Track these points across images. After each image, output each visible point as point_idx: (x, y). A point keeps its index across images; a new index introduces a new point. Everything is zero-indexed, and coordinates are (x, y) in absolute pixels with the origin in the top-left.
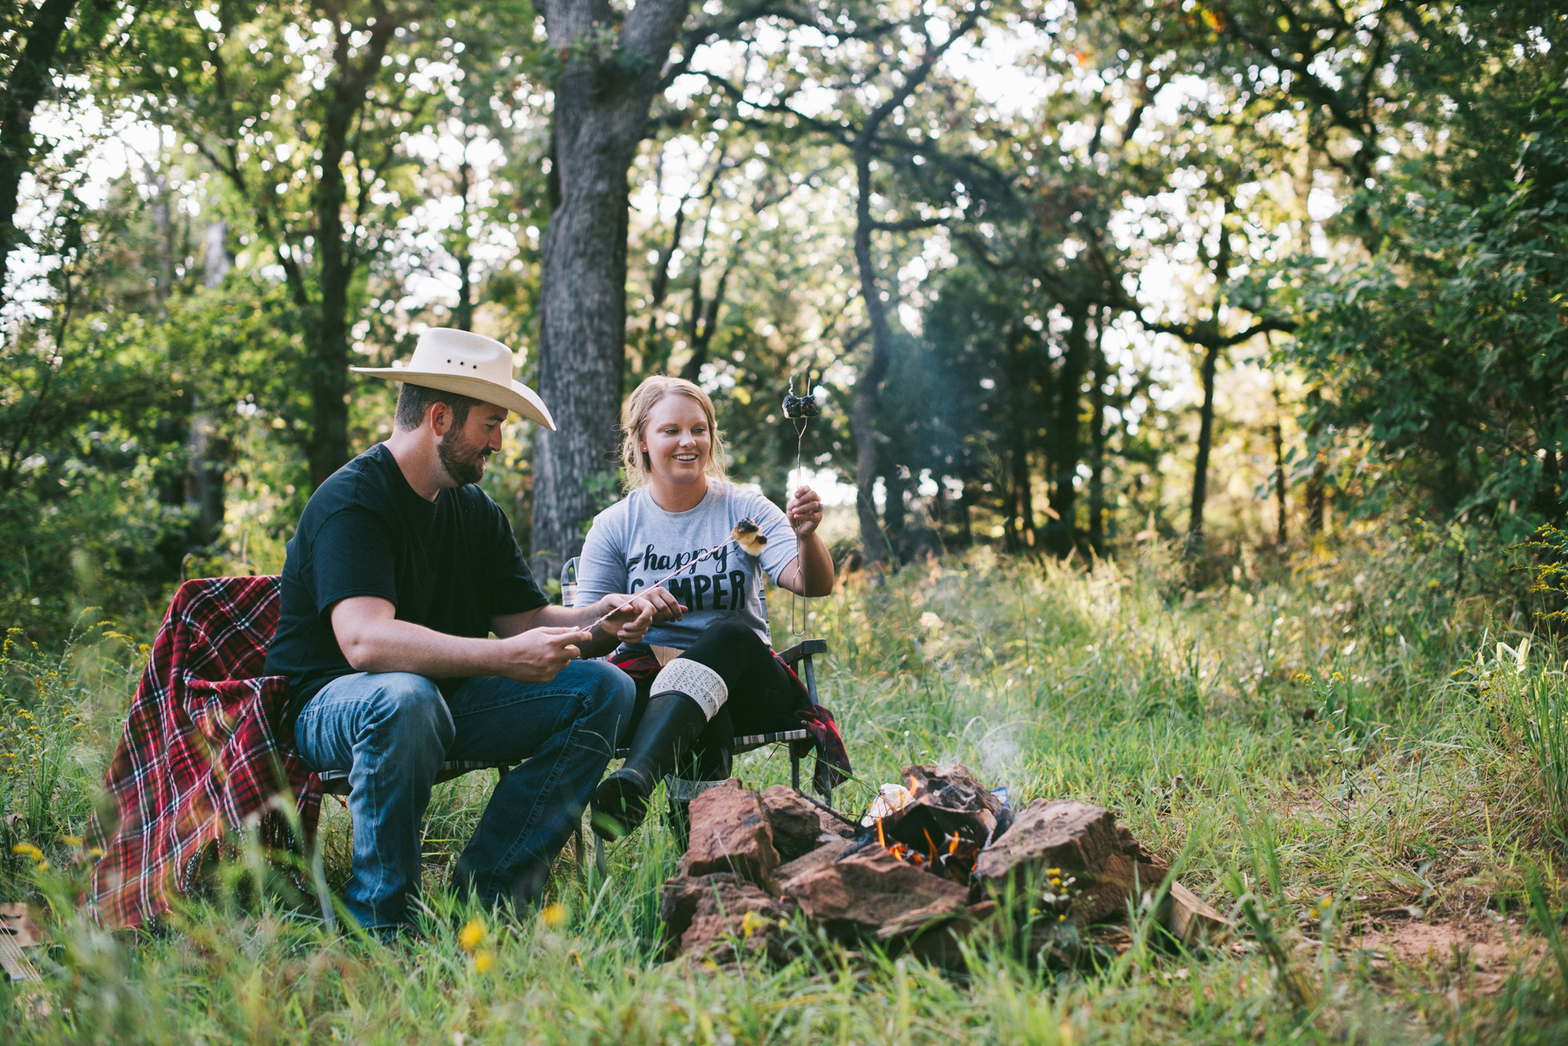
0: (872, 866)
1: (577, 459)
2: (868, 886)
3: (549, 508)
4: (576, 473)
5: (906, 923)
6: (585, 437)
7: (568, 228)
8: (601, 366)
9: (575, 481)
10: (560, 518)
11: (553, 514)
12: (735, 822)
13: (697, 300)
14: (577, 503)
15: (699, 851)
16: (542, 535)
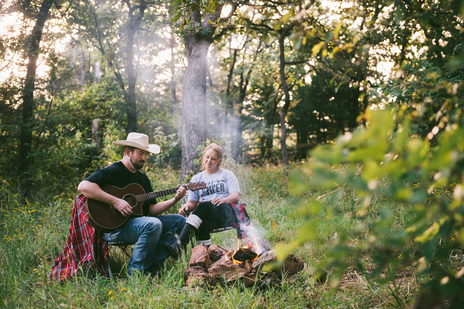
0: (227, 265)
1: (193, 141)
2: (226, 270)
3: (186, 155)
4: (193, 145)
5: (233, 279)
6: (195, 135)
7: (189, 78)
8: (199, 116)
9: (193, 148)
10: (189, 157)
11: (187, 156)
12: (201, 254)
13: (242, 78)
14: (193, 153)
15: (192, 262)
16: (184, 162)
